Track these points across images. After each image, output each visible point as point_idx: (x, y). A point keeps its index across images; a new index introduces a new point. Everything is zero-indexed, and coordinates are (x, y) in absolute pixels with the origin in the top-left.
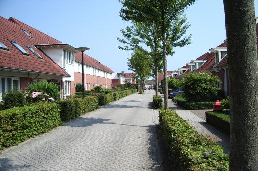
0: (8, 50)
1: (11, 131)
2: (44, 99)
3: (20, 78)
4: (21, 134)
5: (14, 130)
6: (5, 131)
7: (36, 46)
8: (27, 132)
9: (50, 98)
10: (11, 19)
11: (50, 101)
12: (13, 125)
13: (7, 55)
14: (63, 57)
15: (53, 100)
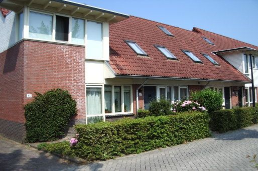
0: (177, 59)
1: (133, 139)
2: (194, 108)
3: (189, 86)
4: (147, 143)
5: (137, 138)
6: (125, 139)
7: (215, 53)
8: (155, 142)
9: (200, 108)
10: (195, 30)
11: (201, 110)
12: (136, 134)
13: (173, 65)
14: (244, 62)
15: (204, 109)
